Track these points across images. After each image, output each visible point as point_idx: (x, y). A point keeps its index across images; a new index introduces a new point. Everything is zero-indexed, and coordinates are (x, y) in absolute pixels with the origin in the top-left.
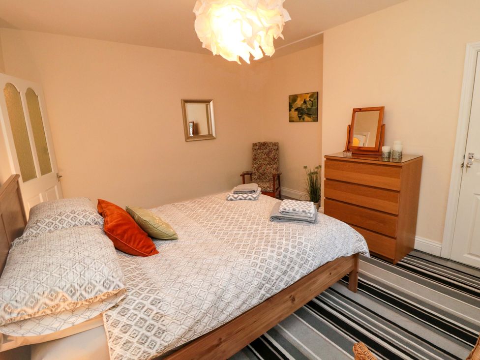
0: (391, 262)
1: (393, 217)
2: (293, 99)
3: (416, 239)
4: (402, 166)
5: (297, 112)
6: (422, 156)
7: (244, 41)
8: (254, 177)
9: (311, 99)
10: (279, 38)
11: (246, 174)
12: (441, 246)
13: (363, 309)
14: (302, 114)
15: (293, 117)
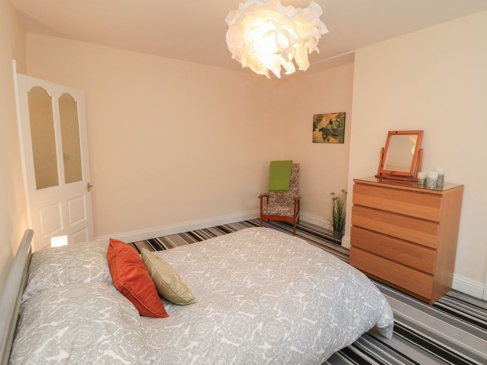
0: (426, 301)
1: (430, 251)
2: (318, 119)
3: (454, 277)
4: (442, 195)
5: (321, 133)
6: (463, 185)
7: (278, 53)
8: (271, 199)
9: (338, 120)
10: (314, 52)
11: (264, 196)
12: (483, 287)
13: (398, 354)
14: (327, 134)
15: (318, 138)
